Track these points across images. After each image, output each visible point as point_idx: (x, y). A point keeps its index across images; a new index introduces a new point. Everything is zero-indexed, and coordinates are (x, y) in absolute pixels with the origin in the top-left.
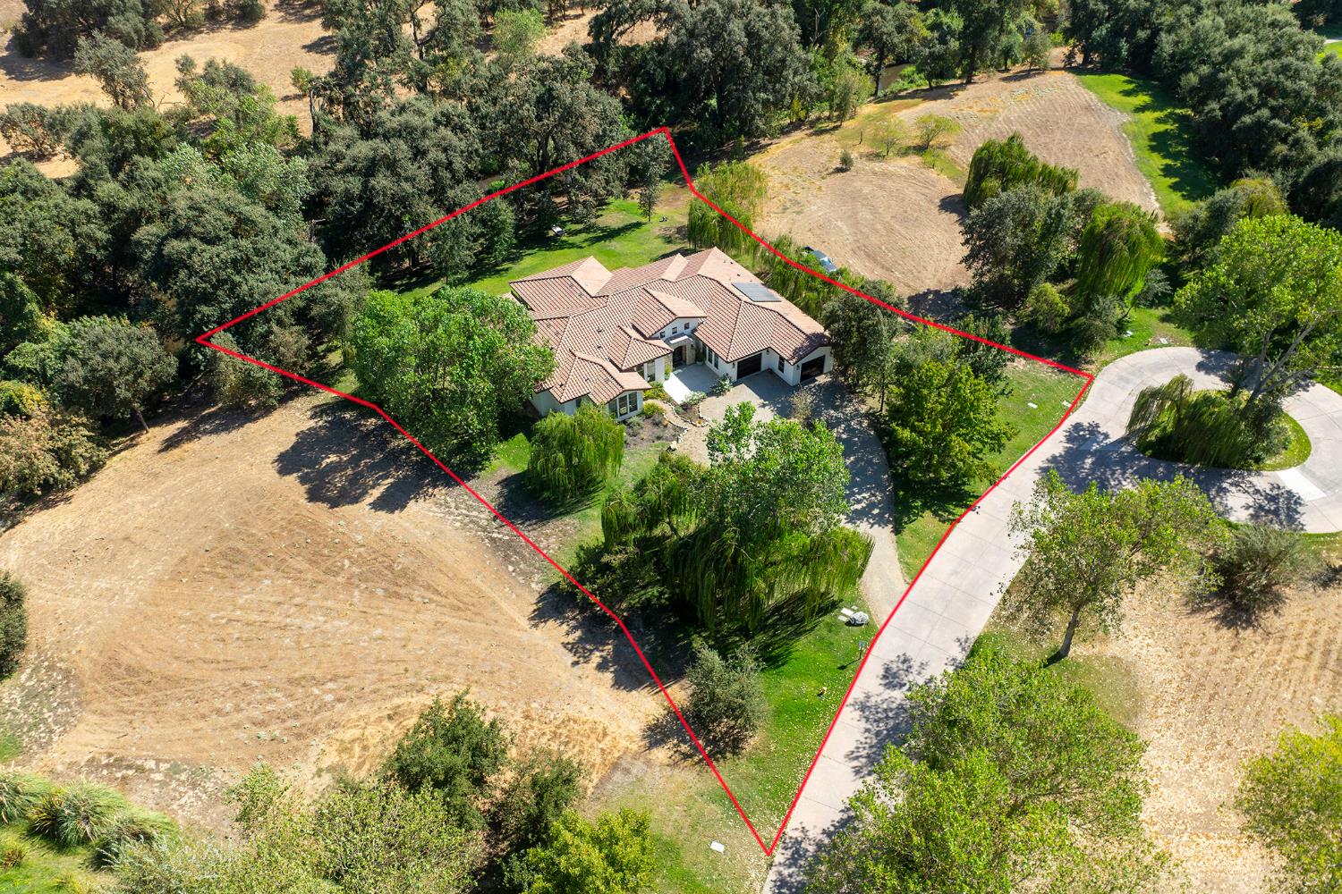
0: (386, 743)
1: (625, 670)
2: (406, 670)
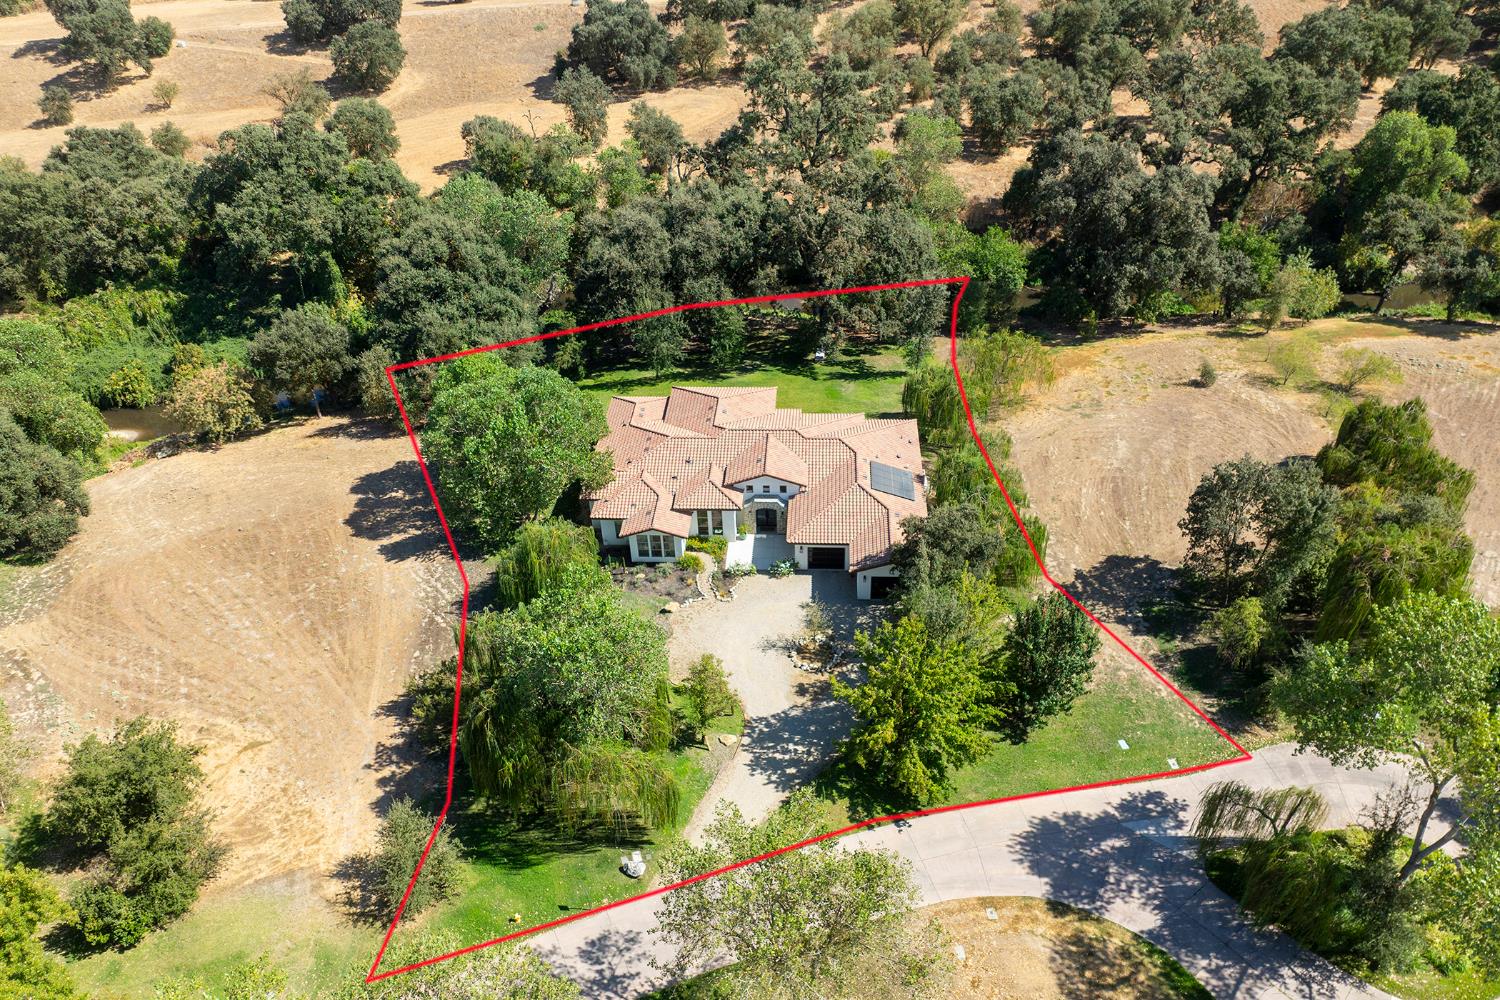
2: (252, 699)
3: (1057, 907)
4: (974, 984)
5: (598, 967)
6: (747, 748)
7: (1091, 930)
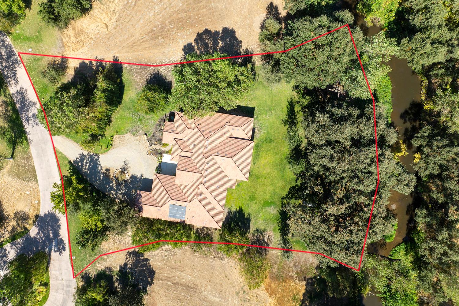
0: (108, 7)
1: (86, 67)
2: (125, 21)
3: (37, 216)
4: (21, 194)
5: (31, 117)
6: (89, 154)
7: (31, 222)
